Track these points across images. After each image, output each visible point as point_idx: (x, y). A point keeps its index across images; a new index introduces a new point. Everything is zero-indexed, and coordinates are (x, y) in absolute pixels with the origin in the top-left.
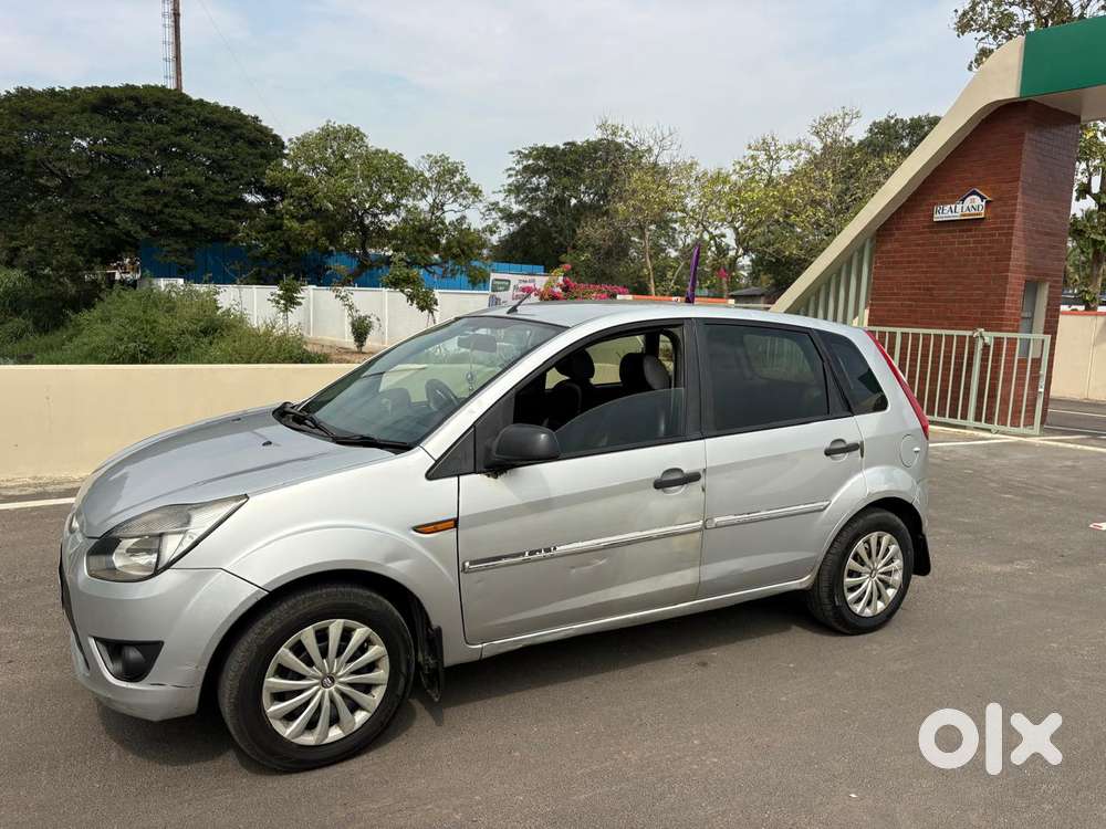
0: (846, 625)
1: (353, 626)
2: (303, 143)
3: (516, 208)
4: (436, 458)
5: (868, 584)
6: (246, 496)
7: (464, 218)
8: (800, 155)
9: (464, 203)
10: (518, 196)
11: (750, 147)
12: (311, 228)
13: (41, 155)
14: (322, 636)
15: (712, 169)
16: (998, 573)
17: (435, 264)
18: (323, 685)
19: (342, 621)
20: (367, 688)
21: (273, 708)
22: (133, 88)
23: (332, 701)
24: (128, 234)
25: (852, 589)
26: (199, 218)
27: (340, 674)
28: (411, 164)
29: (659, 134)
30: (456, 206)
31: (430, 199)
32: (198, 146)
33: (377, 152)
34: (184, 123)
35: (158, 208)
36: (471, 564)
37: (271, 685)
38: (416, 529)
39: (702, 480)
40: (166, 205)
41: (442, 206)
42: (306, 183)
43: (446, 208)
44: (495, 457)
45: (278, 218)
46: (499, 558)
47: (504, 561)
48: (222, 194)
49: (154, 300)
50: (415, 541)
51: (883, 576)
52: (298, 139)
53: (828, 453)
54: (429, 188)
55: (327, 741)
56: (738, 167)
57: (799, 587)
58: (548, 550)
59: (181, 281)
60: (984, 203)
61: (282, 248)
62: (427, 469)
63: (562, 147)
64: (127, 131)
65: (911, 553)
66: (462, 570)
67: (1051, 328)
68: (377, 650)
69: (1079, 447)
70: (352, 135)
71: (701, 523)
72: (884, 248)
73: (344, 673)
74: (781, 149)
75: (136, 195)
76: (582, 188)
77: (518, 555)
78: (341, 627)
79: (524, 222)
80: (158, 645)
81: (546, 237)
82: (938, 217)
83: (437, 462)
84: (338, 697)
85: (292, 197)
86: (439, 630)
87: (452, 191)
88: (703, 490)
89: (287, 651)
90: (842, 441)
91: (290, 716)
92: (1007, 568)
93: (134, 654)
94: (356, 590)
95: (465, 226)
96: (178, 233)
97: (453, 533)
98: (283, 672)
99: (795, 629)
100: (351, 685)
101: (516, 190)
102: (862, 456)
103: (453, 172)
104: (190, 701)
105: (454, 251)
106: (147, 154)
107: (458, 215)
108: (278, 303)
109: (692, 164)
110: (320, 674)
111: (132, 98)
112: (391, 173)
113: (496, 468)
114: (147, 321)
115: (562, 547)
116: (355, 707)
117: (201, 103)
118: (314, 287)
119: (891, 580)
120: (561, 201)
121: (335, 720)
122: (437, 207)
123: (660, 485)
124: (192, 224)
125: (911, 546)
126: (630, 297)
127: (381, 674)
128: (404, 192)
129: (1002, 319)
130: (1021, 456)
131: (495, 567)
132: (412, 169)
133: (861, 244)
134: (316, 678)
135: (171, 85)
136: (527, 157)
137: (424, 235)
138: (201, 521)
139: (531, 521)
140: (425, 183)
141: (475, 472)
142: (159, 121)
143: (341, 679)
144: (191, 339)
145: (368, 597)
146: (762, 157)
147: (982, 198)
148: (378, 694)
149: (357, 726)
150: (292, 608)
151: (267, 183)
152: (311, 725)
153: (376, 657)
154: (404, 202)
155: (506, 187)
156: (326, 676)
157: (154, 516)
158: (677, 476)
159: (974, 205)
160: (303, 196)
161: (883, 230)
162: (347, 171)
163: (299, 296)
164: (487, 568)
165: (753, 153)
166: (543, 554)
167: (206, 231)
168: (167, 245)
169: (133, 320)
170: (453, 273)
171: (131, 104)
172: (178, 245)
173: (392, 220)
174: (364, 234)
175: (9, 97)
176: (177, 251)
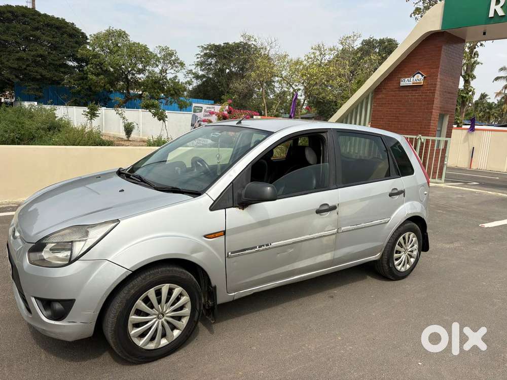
0: (394, 276)
1: (174, 287)
2: (97, 37)
3: (201, 73)
4: (214, 199)
5: (404, 257)
6: (118, 220)
7: (176, 77)
8: (334, 53)
9: (177, 70)
10: (201, 67)
11: (312, 48)
12: (102, 79)
14: (158, 293)
15: (295, 59)
16: (449, 248)
17: (162, 98)
18: (158, 318)
19: (169, 284)
20: (179, 318)
21: (133, 332)
22: (11, 6)
23: (163, 326)
24: (9, 80)
25: (397, 259)
26: (45, 72)
27: (167, 312)
28: (151, 50)
29: (270, 41)
30: (172, 71)
31: (160, 67)
32: (44, 37)
33: (134, 44)
34: (36, 25)
35: (24, 67)
36: (232, 253)
37: (132, 320)
38: (205, 236)
40: (28, 66)
41: (166, 70)
42: (99, 57)
43: (167, 72)
44: (244, 199)
45: (85, 74)
46: (245, 250)
47: (247, 252)
48: (57, 61)
49: (22, 112)
50: (205, 242)
51: (410, 253)
52: (94, 35)
54: (159, 62)
55: (160, 346)
56: (306, 58)
57: (375, 259)
58: (267, 245)
59: (36, 103)
60: (423, 78)
61: (87, 89)
62: (210, 206)
63: (222, 45)
64: (8, 28)
65: (421, 241)
66: (227, 257)
67: (449, 135)
68: (185, 299)
69: (462, 188)
70: (122, 35)
71: (336, 230)
72: (378, 97)
73: (169, 311)
74: (326, 50)
75: (13, 60)
76: (232, 65)
77: (254, 248)
78: (168, 288)
79: (204, 79)
80: (72, 301)
81: (214, 87)
82: (402, 84)
83: (215, 201)
84: (166, 324)
85: (92, 63)
86: (215, 288)
87: (171, 63)
88: (338, 214)
89: (141, 301)
90: (396, 189)
91: (142, 335)
92: (452, 246)
93: (58, 306)
94: (175, 268)
95: (177, 81)
96: (34, 80)
97: (222, 238)
98: (139, 312)
99: (369, 277)
100: (172, 317)
101: (201, 64)
102: (404, 196)
103: (171, 55)
104: (90, 330)
105: (172, 92)
106: (18, 40)
107: (174, 75)
108: (87, 115)
109: (285, 56)
110: (157, 313)
111: (10, 12)
112: (141, 54)
113: (243, 205)
114: (20, 123)
115: (274, 244)
116: (173, 328)
117: (45, 15)
118: (105, 108)
119: (413, 254)
120: (222, 71)
121: (164, 335)
122: (163, 71)
123: (319, 212)
124: (41, 75)
125: (421, 238)
126: (259, 117)
127: (187, 311)
128: (147, 63)
129: (429, 131)
130: (439, 193)
131: (242, 254)
132: (152, 53)
133: (367, 95)
134: (155, 314)
135: (30, 6)
136: (206, 49)
137: (157, 85)
138: (95, 234)
139: (260, 231)
140: (158, 60)
141: (233, 207)
142: (24, 23)
143: (168, 315)
144: (43, 132)
145: (182, 272)
146: (318, 53)
147: (422, 75)
148: (185, 321)
149: (174, 338)
150: (144, 279)
151: (79, 56)
152: (153, 339)
153: (183, 304)
155: (196, 63)
156: (160, 313)
157: (67, 231)
158: (326, 207)
159: (418, 79)
160: (98, 63)
161: (378, 89)
162: (120, 53)
163: (97, 112)
164: (239, 255)
165: (313, 51)
166: (265, 247)
167: (50, 79)
168: (29, 86)
169: (12, 122)
170: (171, 103)
171: (9, 15)
172: (34, 86)
173: (141, 77)
174: (128, 83)
176: (34, 89)
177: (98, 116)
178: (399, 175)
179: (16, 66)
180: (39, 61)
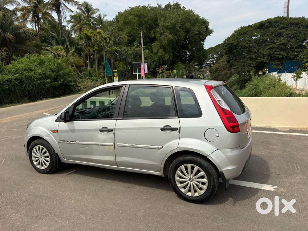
13: (243, 43)
14: (39, 148)
21: (33, 159)
23: (42, 161)
25: (180, 183)
26: (284, 54)
27: (42, 156)
34: (283, 26)
35: (272, 53)
36: (60, 141)
37: (33, 155)
38: (51, 131)
39: (114, 131)
40: (275, 52)
46: (64, 141)
47: (65, 142)
51: (195, 182)
53: (162, 129)
55: (41, 168)
58: (74, 142)
59: (276, 73)
71: (113, 144)
77: (68, 141)
78: (42, 147)
83: (57, 118)
86: (57, 154)
88: (114, 134)
89: (34, 149)
90: (170, 126)
96: (278, 59)
97: (57, 133)
100: (44, 159)
102: (179, 132)
108: (294, 78)
111: (268, 22)
113: (66, 121)
115: (77, 142)
116: (45, 164)
121: (42, 165)
123: (101, 131)
124: (282, 56)
139: (71, 134)
153: (48, 155)
158: (106, 129)
163: (301, 75)
164: (63, 143)
166: (73, 142)
167: (286, 57)
168: (274, 63)
171: (267, 24)
172: (278, 62)
175: (239, 30)
176: (277, 64)
177: (302, 78)
178: (178, 116)
180: (282, 47)
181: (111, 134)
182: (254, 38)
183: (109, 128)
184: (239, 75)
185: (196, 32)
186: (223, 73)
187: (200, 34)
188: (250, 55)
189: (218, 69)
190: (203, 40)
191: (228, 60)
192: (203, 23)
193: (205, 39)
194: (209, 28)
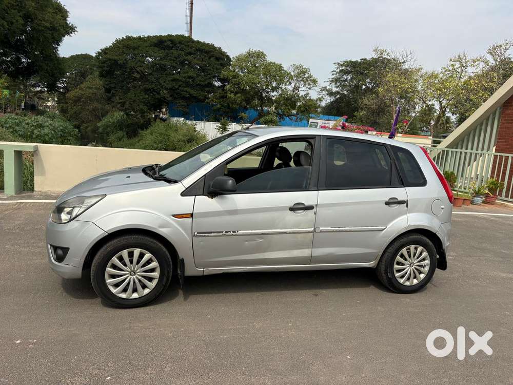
0: (395, 288)
1: (144, 252)
2: (239, 59)
3: (335, 90)
4: (186, 187)
5: (408, 269)
6: (105, 195)
7: (308, 94)
8: (478, 64)
9: (309, 87)
10: (336, 84)
11: (451, 60)
12: (239, 98)
13: (133, 64)
14: (131, 255)
15: (430, 71)
17: (293, 115)
18: (131, 275)
19: (140, 249)
20: (150, 279)
21: (109, 281)
22: (171, 36)
23: (134, 282)
24: (164, 98)
25: (398, 271)
26: (192, 92)
27: (138, 271)
28: (285, 68)
29: (404, 54)
30: (305, 88)
31: (293, 85)
32: (195, 61)
33: (271, 63)
34: (190, 50)
35: (177, 87)
36: (198, 233)
37: (109, 271)
38: (174, 216)
39: (315, 209)
40: (180, 86)
41: (299, 88)
42: (238, 77)
43: (300, 89)
44: (212, 189)
45: (225, 93)
47: (212, 234)
48: (203, 81)
49: (169, 127)
50: (172, 220)
51: (417, 267)
52: (236, 57)
54: (292, 79)
55: (131, 298)
56: (443, 71)
57: (368, 266)
58: (234, 232)
59: (183, 119)
61: (226, 106)
62: (182, 191)
63: (360, 61)
64: (167, 54)
66: (193, 236)
68: (154, 264)
70: (260, 55)
71: (313, 229)
72: (507, 112)
73: (140, 272)
74: (468, 61)
75: (169, 81)
76: (368, 80)
77: (220, 232)
78: (139, 251)
79: (338, 96)
80: (68, 249)
81: (348, 103)
83: (186, 189)
84: (137, 281)
85: (232, 83)
86: (183, 260)
87: (303, 81)
88: (315, 214)
89: (115, 258)
90: (396, 199)
91: (116, 285)
93: (60, 252)
94: (146, 238)
95: (308, 98)
96: (184, 98)
97: (190, 219)
98: (114, 267)
100: (143, 276)
101: (336, 81)
103: (304, 72)
104: (79, 273)
105: (302, 109)
106: (175, 64)
107: (306, 92)
108: (219, 130)
109: (419, 69)
110: (129, 270)
111: (170, 40)
112: (276, 73)
113: (212, 194)
114: (167, 135)
115: (241, 232)
116: (144, 287)
117: (198, 42)
118: (235, 124)
119: (422, 269)
120: (357, 87)
121: (135, 290)
122: (296, 88)
123: (292, 209)
124: (189, 94)
127: (156, 274)
128: (281, 82)
131: (208, 236)
132: (286, 71)
133: (495, 108)
134: (128, 271)
135: (187, 34)
136: (342, 65)
137: (289, 101)
138: (87, 203)
139: (227, 218)
140: (291, 77)
141: (203, 195)
142: (181, 50)
143: (139, 274)
144: (183, 144)
145: (152, 241)
146: (457, 65)
148: (154, 283)
149: (144, 294)
150: (119, 241)
151: (222, 77)
152: (125, 290)
153: (154, 267)
154: (281, 86)
155: (331, 80)
156: (132, 271)
158: (301, 206)
160: (236, 83)
162: (256, 72)
163: (228, 127)
165: (452, 63)
166: (232, 233)
167: (195, 98)
168: (179, 103)
169: (161, 134)
170: (301, 120)
171: (169, 43)
172: (183, 103)
173: (274, 95)
174: (262, 101)
175: (123, 39)
176: (182, 105)
177: (229, 131)
178: (403, 184)
179: (169, 86)
180: (189, 82)
181: (310, 213)
182: (150, 60)
183: (307, 204)
184: (127, 114)
185: (48, 25)
186: (91, 108)
187: (53, 29)
188: (144, 86)
189: (81, 98)
190: (58, 41)
191: (107, 87)
192: (57, 11)
193: (60, 40)
194: (68, 22)
